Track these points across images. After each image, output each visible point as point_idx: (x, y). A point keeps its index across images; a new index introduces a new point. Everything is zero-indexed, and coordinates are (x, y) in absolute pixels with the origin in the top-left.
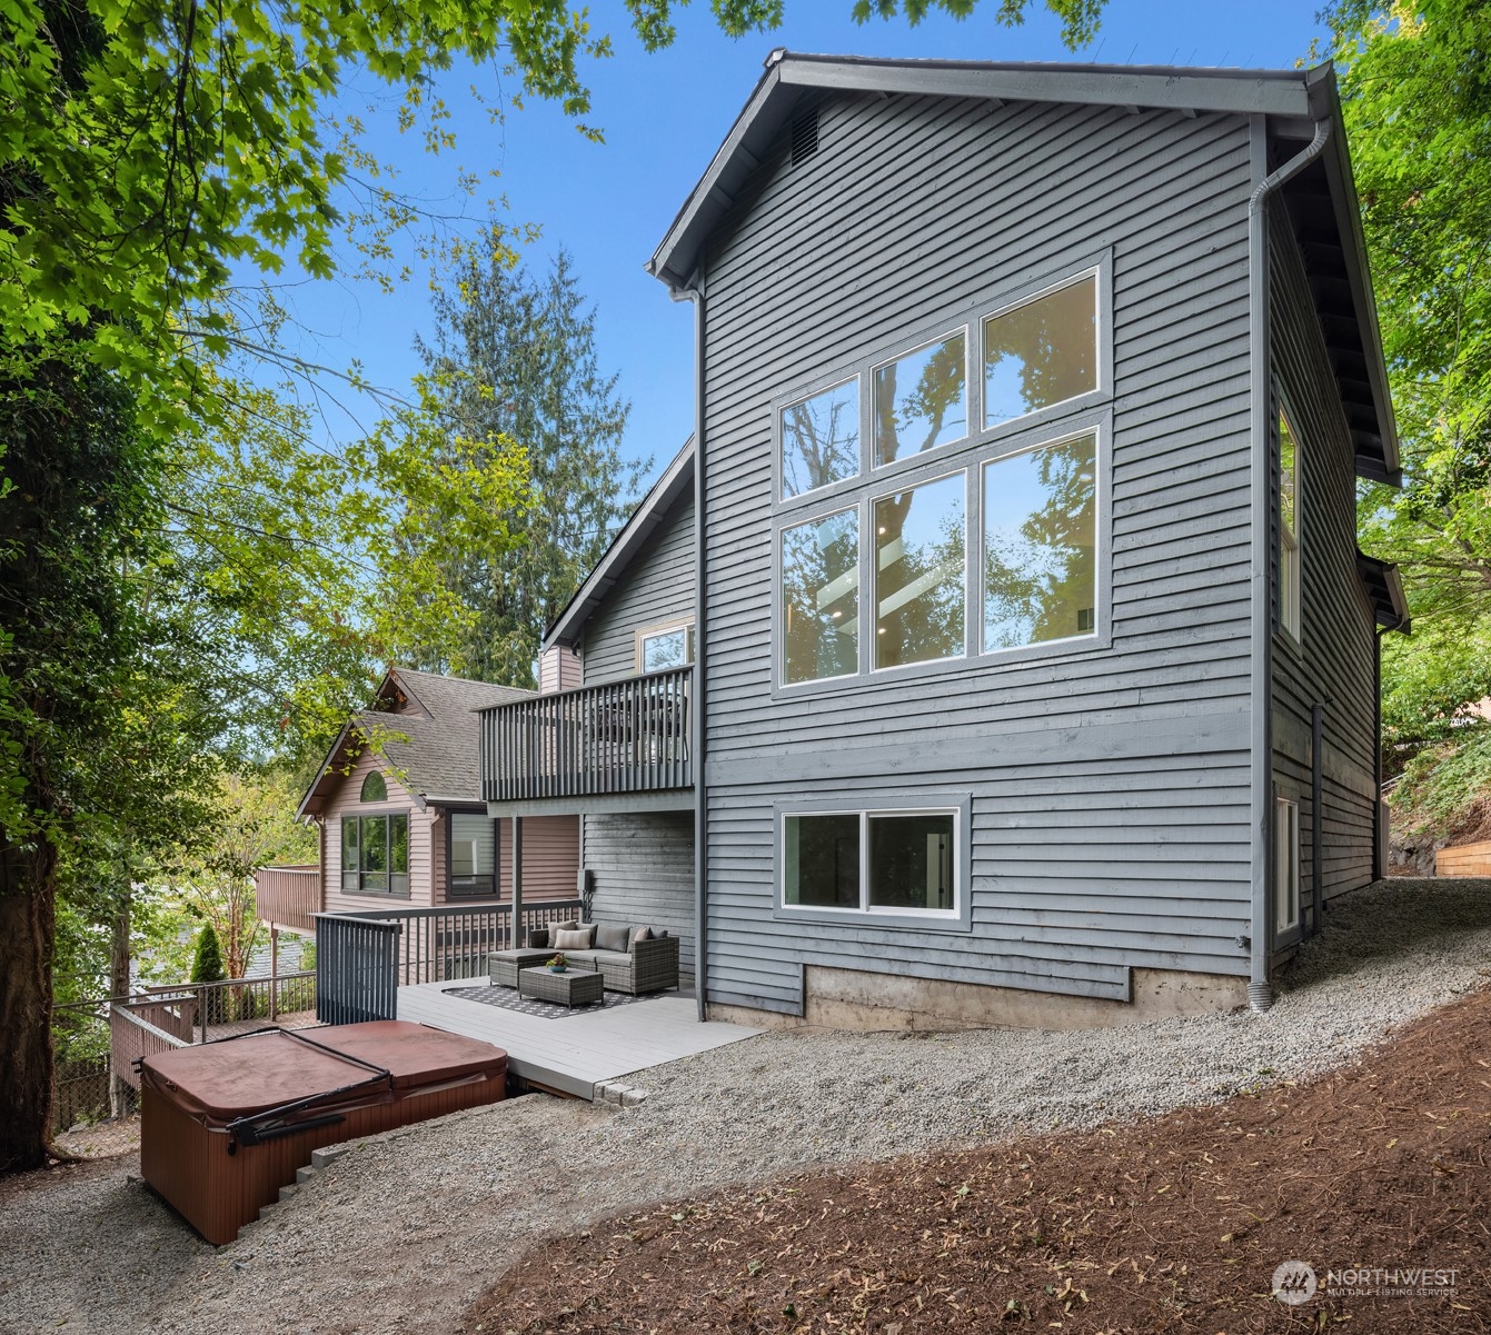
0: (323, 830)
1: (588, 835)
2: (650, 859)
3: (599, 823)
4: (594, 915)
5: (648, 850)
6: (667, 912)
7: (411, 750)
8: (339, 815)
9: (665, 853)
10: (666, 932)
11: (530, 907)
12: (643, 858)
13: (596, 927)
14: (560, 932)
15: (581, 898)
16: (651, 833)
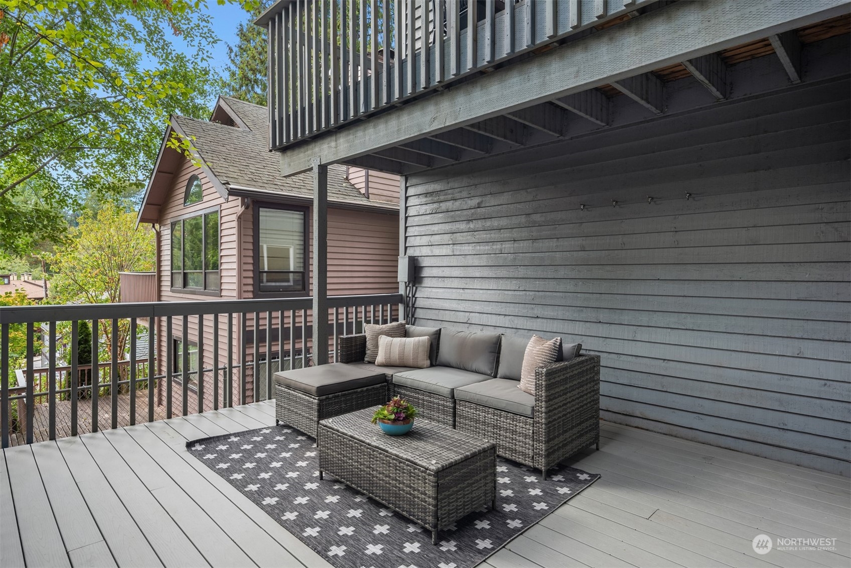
0: (159, 235)
1: (411, 212)
2: (506, 234)
3: (426, 194)
4: (419, 313)
5: (504, 222)
6: (538, 311)
7: (223, 149)
8: (169, 222)
9: (534, 224)
10: (579, 347)
11: (339, 303)
12: (494, 235)
13: (438, 334)
14: (384, 340)
15: (402, 291)
16: (505, 198)
